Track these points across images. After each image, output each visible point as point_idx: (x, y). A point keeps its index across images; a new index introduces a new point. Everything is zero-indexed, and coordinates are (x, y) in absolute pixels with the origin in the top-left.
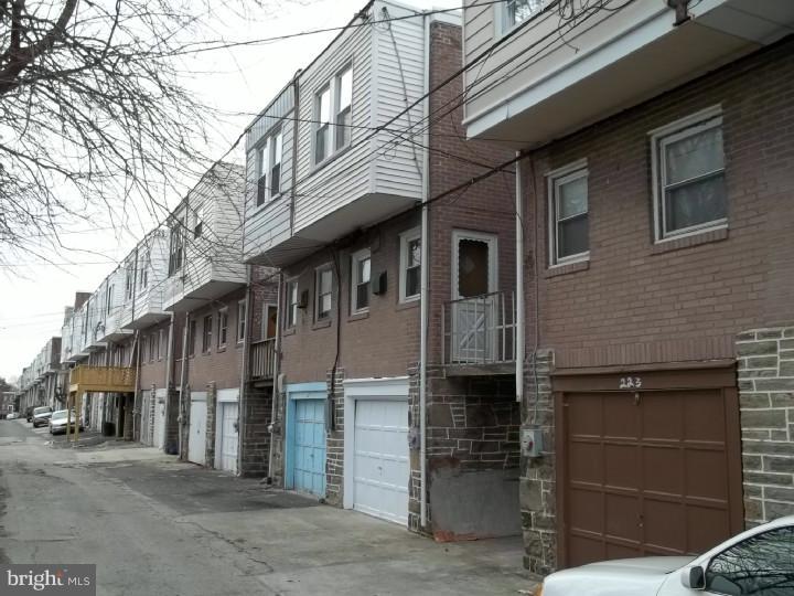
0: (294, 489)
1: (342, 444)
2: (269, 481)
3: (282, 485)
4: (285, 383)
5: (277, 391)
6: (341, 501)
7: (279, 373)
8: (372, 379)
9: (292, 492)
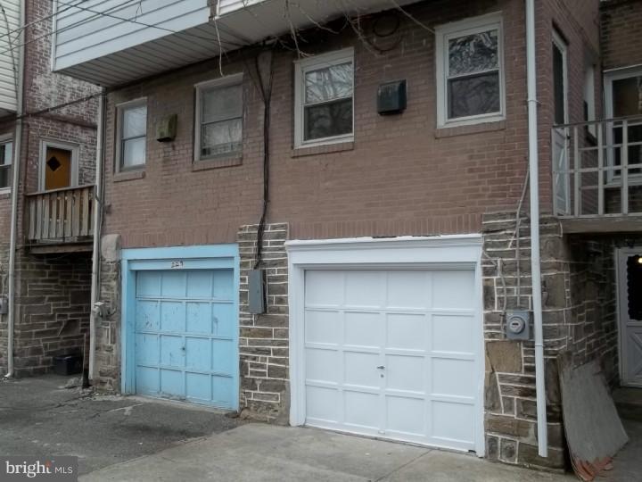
0: (136, 394)
1: (286, 334)
2: (87, 384)
3: (117, 389)
4: (120, 246)
5: (100, 258)
6: (287, 415)
7: (102, 233)
8: (370, 239)
9: (138, 399)
